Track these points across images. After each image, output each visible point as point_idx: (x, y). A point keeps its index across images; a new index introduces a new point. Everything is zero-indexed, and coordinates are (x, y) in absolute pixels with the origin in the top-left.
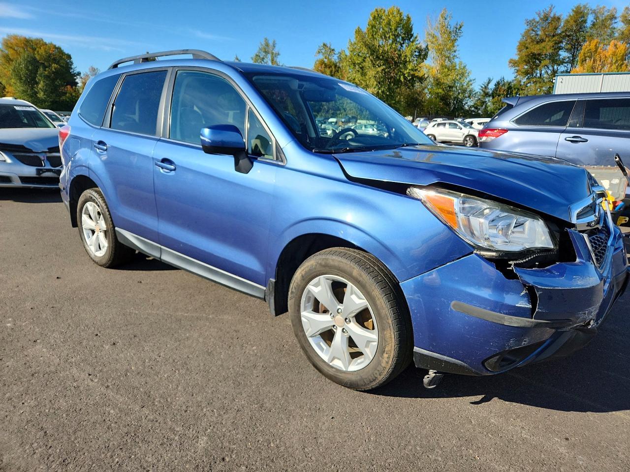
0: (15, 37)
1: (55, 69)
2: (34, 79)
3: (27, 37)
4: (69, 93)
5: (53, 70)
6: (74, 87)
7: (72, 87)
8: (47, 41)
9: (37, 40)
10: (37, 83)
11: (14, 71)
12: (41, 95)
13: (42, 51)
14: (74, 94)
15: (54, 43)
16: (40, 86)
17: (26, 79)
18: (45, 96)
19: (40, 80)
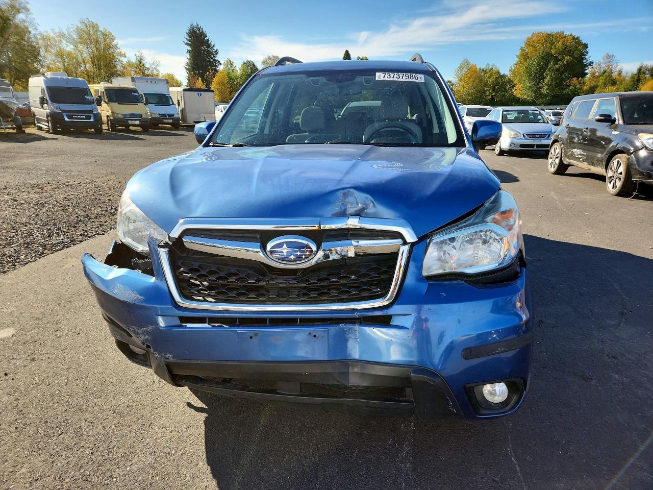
0: (538, 34)
1: (567, 62)
2: (542, 74)
3: (549, 33)
4: (573, 86)
5: (565, 63)
6: (580, 79)
7: (578, 79)
8: (567, 33)
9: (558, 33)
10: (544, 78)
11: (527, 68)
12: (544, 90)
13: (559, 45)
14: (578, 86)
15: (574, 34)
16: (546, 81)
17: (535, 75)
18: (548, 91)
19: (547, 75)
